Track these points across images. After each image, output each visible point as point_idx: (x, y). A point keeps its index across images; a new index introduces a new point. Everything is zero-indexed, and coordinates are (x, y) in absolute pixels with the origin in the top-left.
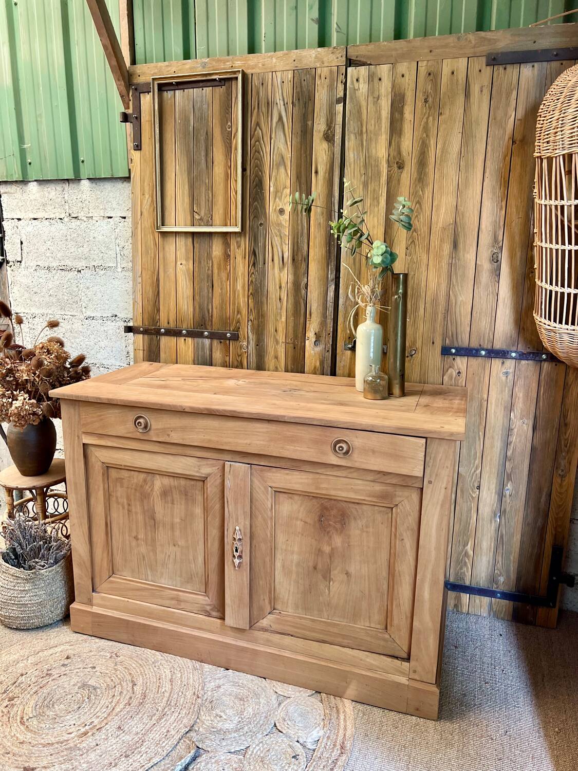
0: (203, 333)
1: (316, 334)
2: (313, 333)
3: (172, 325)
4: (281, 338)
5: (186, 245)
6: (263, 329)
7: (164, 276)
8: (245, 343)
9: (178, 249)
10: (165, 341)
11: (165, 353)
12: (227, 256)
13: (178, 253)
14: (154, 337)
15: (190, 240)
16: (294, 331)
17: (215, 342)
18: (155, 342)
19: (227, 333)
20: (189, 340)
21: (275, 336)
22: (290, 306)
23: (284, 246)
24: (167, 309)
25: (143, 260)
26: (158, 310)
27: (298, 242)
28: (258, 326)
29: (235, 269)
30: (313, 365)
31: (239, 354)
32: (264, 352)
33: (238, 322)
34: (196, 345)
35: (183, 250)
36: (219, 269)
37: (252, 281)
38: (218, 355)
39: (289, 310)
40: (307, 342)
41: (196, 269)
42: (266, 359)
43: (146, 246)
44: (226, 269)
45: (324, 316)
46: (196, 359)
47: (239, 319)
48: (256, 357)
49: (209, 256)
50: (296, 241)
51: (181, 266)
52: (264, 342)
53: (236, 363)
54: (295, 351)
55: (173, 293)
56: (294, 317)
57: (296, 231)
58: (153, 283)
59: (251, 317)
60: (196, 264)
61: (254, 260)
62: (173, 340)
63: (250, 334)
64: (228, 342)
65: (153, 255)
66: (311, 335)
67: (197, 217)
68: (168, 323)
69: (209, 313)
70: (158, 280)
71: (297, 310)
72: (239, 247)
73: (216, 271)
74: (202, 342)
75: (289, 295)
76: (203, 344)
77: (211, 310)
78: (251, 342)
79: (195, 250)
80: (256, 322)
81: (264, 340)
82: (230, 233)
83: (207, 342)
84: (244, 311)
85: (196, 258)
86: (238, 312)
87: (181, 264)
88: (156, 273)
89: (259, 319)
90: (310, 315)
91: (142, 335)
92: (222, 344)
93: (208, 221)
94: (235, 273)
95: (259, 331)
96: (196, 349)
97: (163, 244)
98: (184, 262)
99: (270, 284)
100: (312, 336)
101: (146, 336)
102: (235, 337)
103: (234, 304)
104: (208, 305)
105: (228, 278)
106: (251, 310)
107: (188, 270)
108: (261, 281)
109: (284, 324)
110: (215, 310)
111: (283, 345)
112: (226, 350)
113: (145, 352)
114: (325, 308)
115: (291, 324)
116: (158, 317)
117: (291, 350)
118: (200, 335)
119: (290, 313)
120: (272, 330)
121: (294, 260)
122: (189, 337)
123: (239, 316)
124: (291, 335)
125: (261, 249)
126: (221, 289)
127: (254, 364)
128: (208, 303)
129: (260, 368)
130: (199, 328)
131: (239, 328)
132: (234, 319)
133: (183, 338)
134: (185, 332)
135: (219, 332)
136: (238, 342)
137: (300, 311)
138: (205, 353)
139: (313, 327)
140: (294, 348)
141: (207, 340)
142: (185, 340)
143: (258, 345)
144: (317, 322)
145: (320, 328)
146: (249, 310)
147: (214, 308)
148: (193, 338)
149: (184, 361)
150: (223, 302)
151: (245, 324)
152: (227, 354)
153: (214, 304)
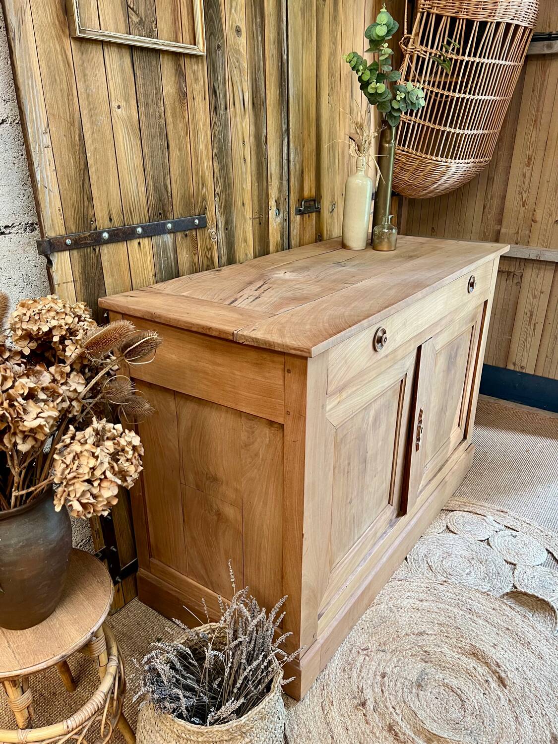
0: (165, 225)
1: (276, 200)
2: (274, 201)
3: (117, 223)
4: (248, 215)
5: (122, 70)
6: (230, 206)
7: (93, 132)
8: (214, 230)
9: (109, 77)
10: (108, 253)
11: (112, 275)
12: (182, 96)
13: (111, 84)
14: (90, 250)
15: (127, 61)
16: (259, 201)
17: (179, 235)
18: (93, 261)
19: (194, 220)
20: (145, 242)
21: (242, 212)
22: (254, 168)
23: (244, 83)
24: (105, 194)
25: (48, 96)
26: (90, 199)
27: (256, 78)
28: (226, 201)
29: (194, 116)
30: (275, 240)
31: (209, 247)
32: (234, 237)
33: (204, 199)
34: (155, 249)
35: (119, 80)
36: (174, 115)
37: (215, 136)
38: (184, 257)
39: (253, 173)
40: (270, 212)
41: (143, 117)
42: (236, 247)
43: (48, 66)
44: (184, 117)
45: (282, 178)
46: (157, 271)
47: (205, 194)
48: (226, 246)
49: (159, 95)
50: (254, 77)
51: (119, 110)
52: (233, 223)
53: (206, 262)
54: (260, 228)
55: (112, 163)
56: (258, 183)
57: (253, 63)
58: (73, 145)
59: (218, 190)
60: (141, 109)
61: (215, 103)
62: (122, 247)
63: (218, 214)
64: (194, 233)
65: (65, 86)
66: (272, 203)
67: (135, 19)
68: (111, 220)
69: (167, 191)
70: (82, 138)
71: (260, 172)
72: (196, 80)
73: (170, 120)
74: (163, 241)
75: (253, 153)
76: (164, 243)
77: (169, 186)
78: (220, 226)
79: (138, 79)
80: (223, 196)
81: (232, 220)
82: (185, 54)
83: (168, 238)
84: (210, 182)
85: (140, 97)
86: (203, 184)
87: (119, 107)
88: (76, 123)
89: (226, 190)
90: (271, 177)
91: (67, 253)
92: (188, 238)
93: (151, 30)
94: (194, 124)
95: (227, 208)
96: (156, 254)
97: (83, 65)
98: (123, 104)
99: (233, 139)
100: (274, 204)
101: (75, 253)
102: (203, 225)
103: (197, 173)
104: (164, 179)
105: (187, 133)
106: (217, 179)
107: (130, 117)
108: (224, 136)
109: (250, 194)
110: (174, 186)
111: (251, 222)
112: (193, 246)
113: (78, 284)
114: (282, 167)
115: (256, 193)
116: (91, 213)
117: (257, 226)
118: (162, 230)
119: (254, 179)
120: (240, 204)
121: (253, 104)
122: (145, 237)
123: (204, 190)
124: (256, 207)
125: (221, 86)
126: (180, 150)
127: (224, 259)
128: (165, 174)
129: (231, 260)
130: (156, 219)
131: (206, 208)
132: (198, 196)
133: (138, 240)
134: (139, 230)
135: (185, 220)
136: (206, 229)
137: (262, 174)
138: (169, 258)
139: (274, 192)
140: (260, 224)
141: (169, 236)
142: (139, 243)
143: (227, 229)
144: (276, 185)
145: (279, 193)
146: (215, 179)
147: (173, 182)
148: (150, 239)
149: (142, 280)
150: (183, 171)
151: (212, 201)
152: (194, 252)
153: (172, 176)
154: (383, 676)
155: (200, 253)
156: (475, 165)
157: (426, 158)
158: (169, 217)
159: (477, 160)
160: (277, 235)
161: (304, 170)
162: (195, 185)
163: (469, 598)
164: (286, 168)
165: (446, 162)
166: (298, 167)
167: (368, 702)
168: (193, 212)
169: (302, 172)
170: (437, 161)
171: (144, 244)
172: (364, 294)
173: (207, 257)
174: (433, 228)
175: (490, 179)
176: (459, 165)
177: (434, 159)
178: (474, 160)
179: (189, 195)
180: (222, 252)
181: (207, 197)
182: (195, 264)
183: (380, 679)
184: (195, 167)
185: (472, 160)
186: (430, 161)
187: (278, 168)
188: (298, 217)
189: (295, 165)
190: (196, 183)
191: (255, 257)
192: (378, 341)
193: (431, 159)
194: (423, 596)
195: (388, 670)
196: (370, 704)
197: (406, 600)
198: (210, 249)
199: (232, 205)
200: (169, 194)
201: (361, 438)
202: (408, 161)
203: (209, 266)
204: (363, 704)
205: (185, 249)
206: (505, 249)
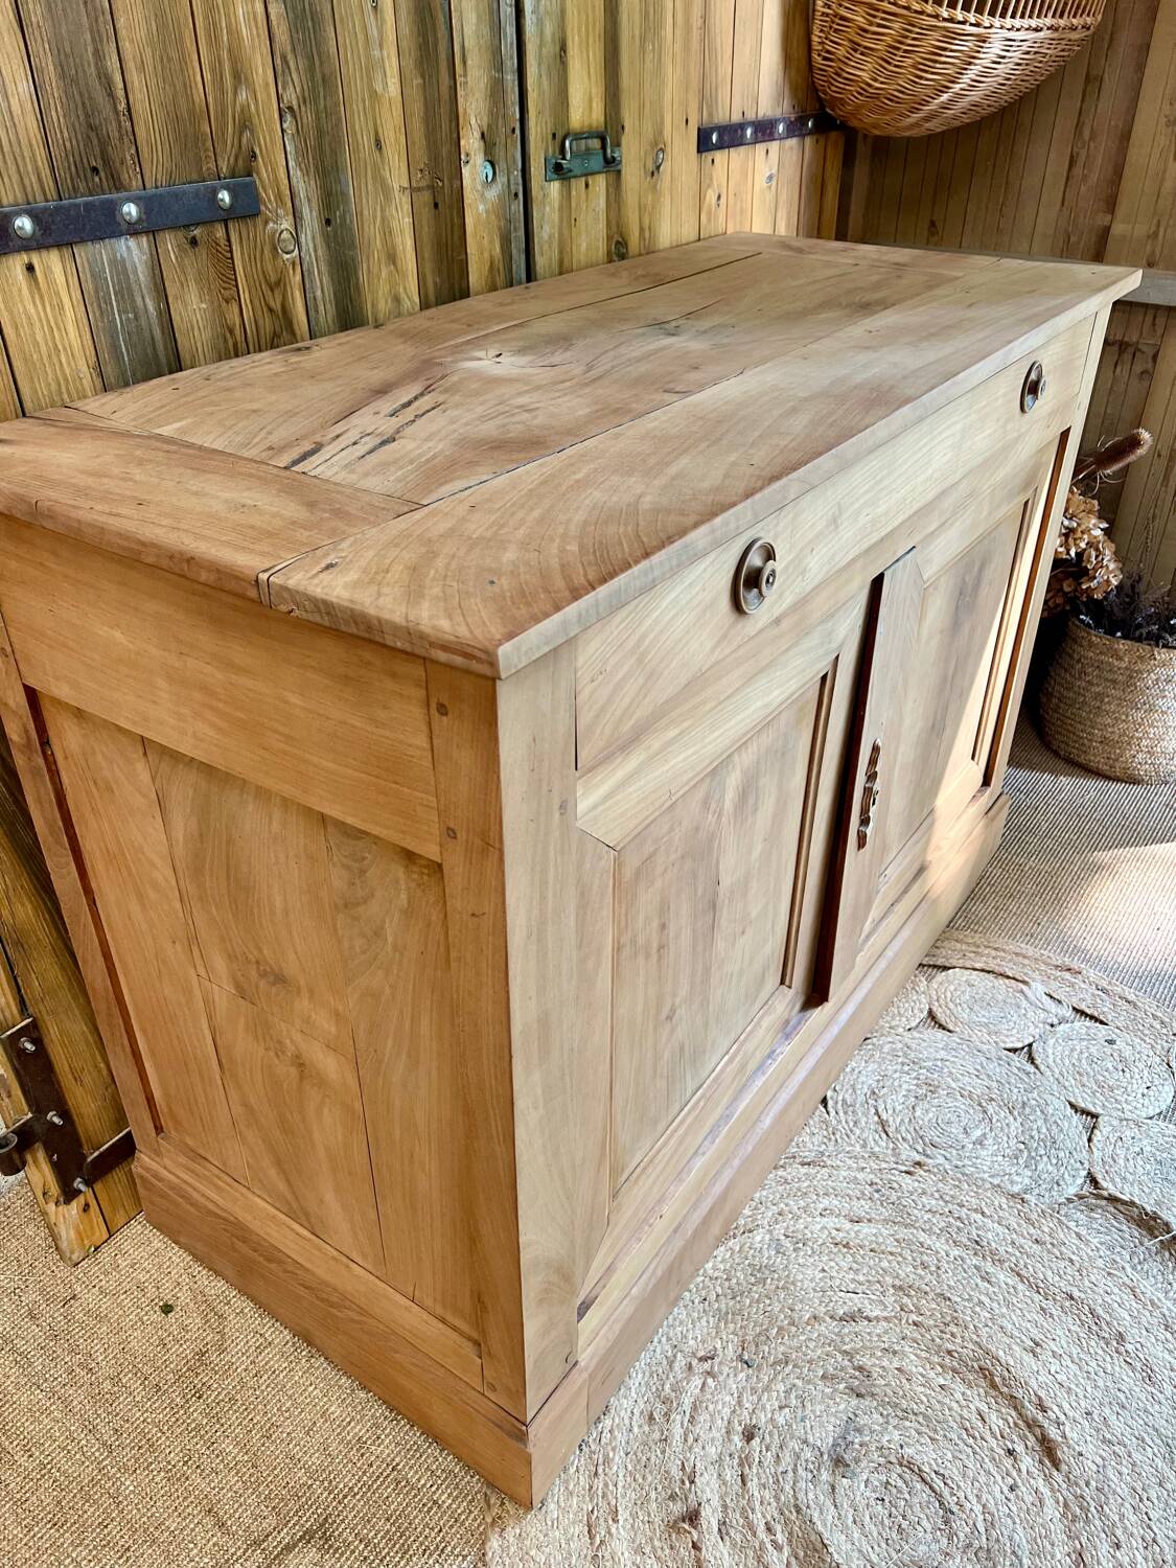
0: (112, 209)
1: (483, 134)
2: (477, 135)
4: (395, 173)
6: (336, 145)
8: (286, 224)
16: (427, 137)
17: (170, 243)
19: (215, 192)
20: (52, 264)
21: (376, 168)
22: (406, 29)
28: (320, 133)
30: (486, 255)
31: (273, 279)
32: (352, 246)
33: (245, 124)
34: (89, 286)
38: (193, 310)
39: (404, 44)
40: (466, 171)
42: (363, 276)
45: (498, 65)
46: (105, 355)
47: (245, 109)
48: (331, 275)
53: (267, 325)
54: (437, 218)
59: (291, 96)
63: (296, 174)
64: (220, 233)
66: (471, 143)
69: (111, 95)
71: (426, 42)
74: (113, 262)
76: (120, 267)
77: (118, 78)
78: (306, 211)
80: (308, 117)
81: (345, 195)
83: (133, 251)
84: (260, 70)
86: (237, 76)
89: (316, 98)
90: (464, 62)
92: (202, 250)
96: (94, 300)
100: (476, 145)
102: (247, 209)
103: (213, 36)
104: (99, 55)
106: (284, 58)
109: (398, 113)
110: (135, 79)
111: (405, 201)
112: (221, 275)
114: (497, 28)
115: (417, 108)
117: (426, 213)
118: (105, 225)
119: (409, 62)
120: (366, 142)
122: (47, 247)
123: (243, 95)
124: (421, 156)
127: (326, 312)
128: (97, 39)
129: (349, 317)
130: (82, 187)
131: (254, 156)
132: (224, 114)
133: (24, 258)
134: (24, 224)
135: (184, 193)
136: (259, 220)
137: (436, 45)
138: (141, 313)
139: (474, 108)
140: (436, 205)
141: (132, 243)
142: (30, 268)
143: (328, 222)
144: (482, 86)
145: (491, 113)
146: (278, 61)
147: (131, 66)
148: (67, 252)
149: (54, 387)
150: (162, 26)
151: (271, 131)
152: (227, 293)
153: (126, 46)
154: (749, 1436)
155: (245, 296)
156: (1055, 35)
157: (922, 13)
158: (126, 180)
159: (1062, 22)
160: (491, 242)
161: (569, 43)
162: (208, 76)
163: (976, 1211)
164: (510, 31)
165: (977, 25)
166: (549, 30)
167: (706, 1512)
168: (212, 165)
169: (563, 48)
170: (951, 20)
171: (48, 271)
172: (714, 431)
173: (271, 310)
174: (933, 224)
175: (1093, 81)
176: (1012, 35)
177: (945, 15)
178: (1054, 21)
179: (192, 112)
180: (319, 293)
181: (256, 120)
182: (231, 332)
183: (739, 1445)
184: (206, 17)
185: (1049, 21)
186: (934, 22)
187: (486, 30)
188: (555, 187)
189: (540, 23)
190: (213, 71)
191: (425, 305)
192: (748, 581)
193: (936, 16)
194: (862, 1207)
195: (762, 1419)
196: (710, 1517)
197: (818, 1219)
198: (278, 284)
199: (340, 143)
200: (122, 106)
201: (702, 851)
202: (871, 24)
203: (279, 334)
204: (693, 1517)
205: (193, 286)
206: (1130, 282)
